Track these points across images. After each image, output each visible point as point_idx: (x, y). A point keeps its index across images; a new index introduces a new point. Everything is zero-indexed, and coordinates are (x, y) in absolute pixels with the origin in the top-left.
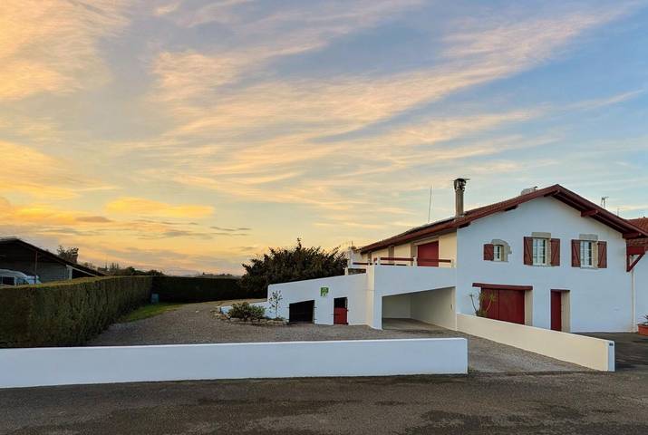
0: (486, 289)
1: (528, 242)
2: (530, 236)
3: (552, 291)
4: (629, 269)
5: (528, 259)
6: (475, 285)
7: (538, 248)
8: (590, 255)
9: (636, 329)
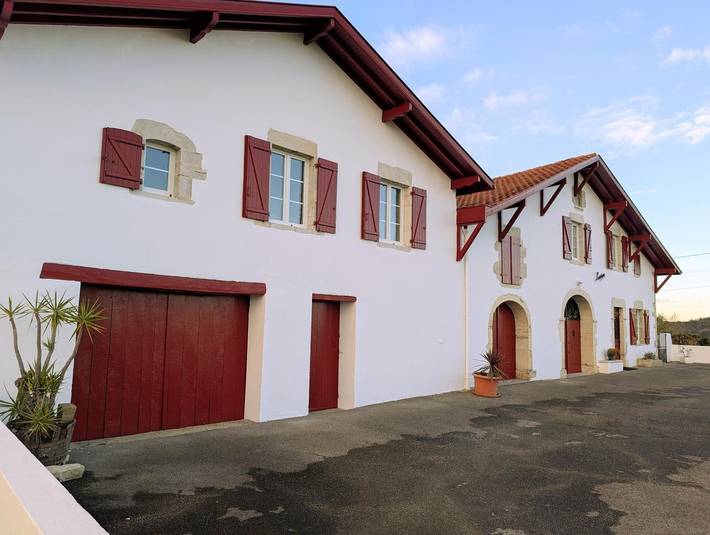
0: (97, 285)
1: (256, 153)
2: (264, 137)
3: (317, 300)
4: (461, 254)
5: (255, 205)
6: (51, 271)
7: (284, 177)
8: (398, 221)
9: (469, 384)
